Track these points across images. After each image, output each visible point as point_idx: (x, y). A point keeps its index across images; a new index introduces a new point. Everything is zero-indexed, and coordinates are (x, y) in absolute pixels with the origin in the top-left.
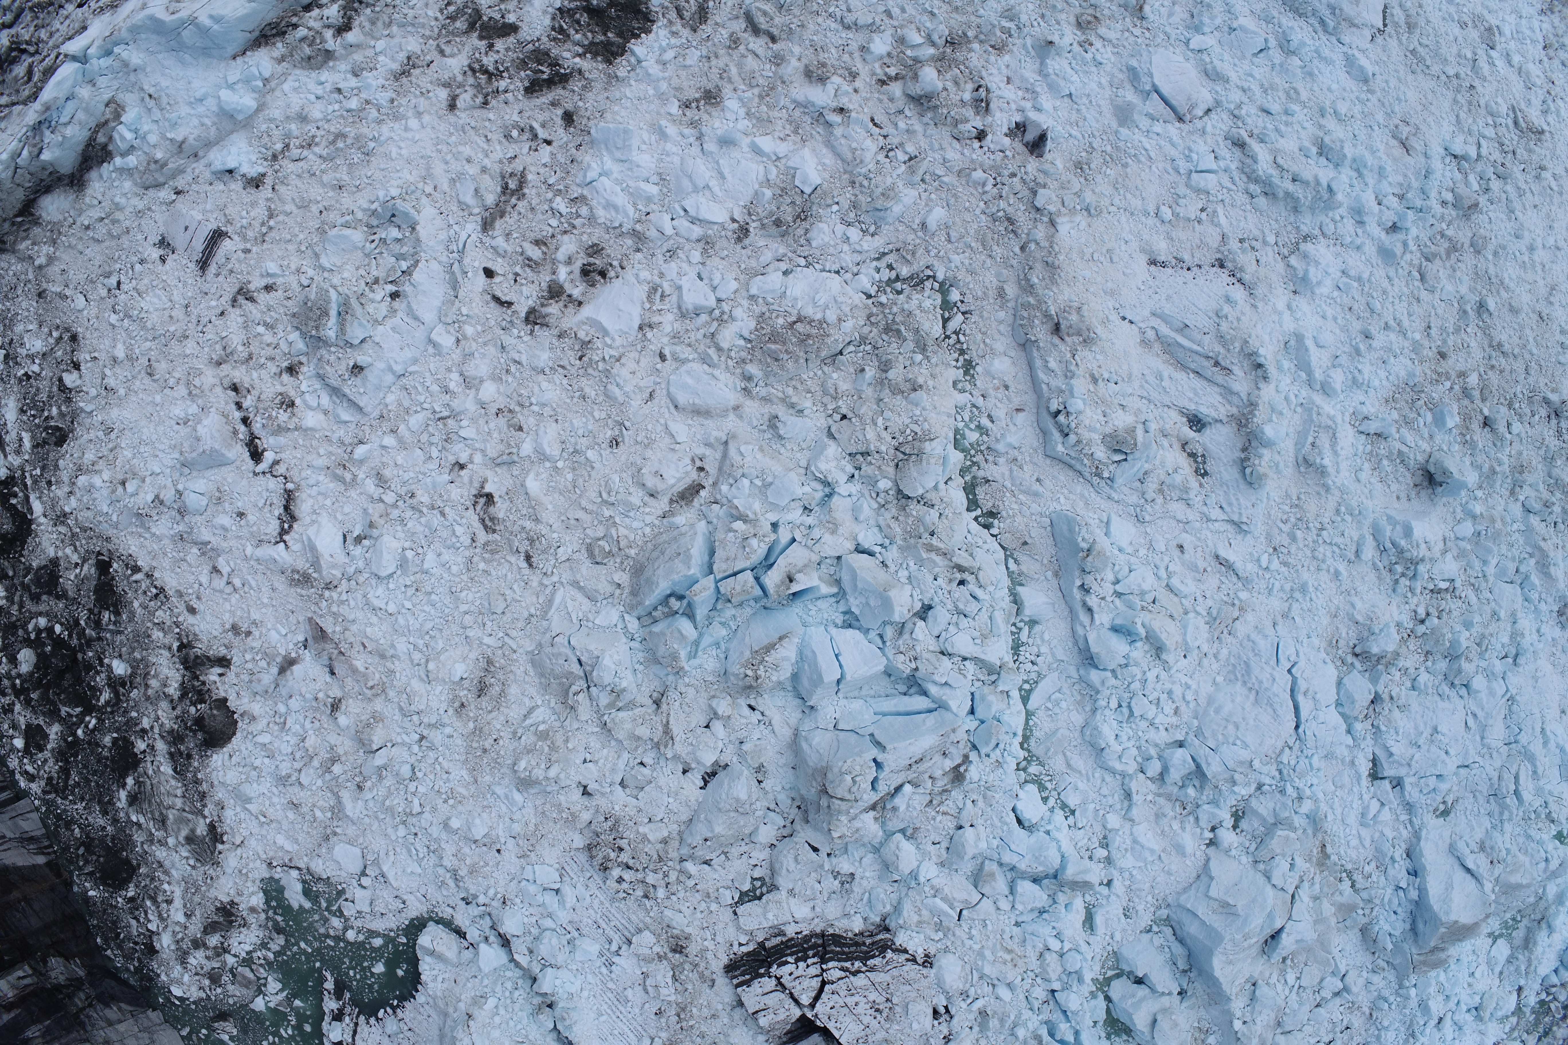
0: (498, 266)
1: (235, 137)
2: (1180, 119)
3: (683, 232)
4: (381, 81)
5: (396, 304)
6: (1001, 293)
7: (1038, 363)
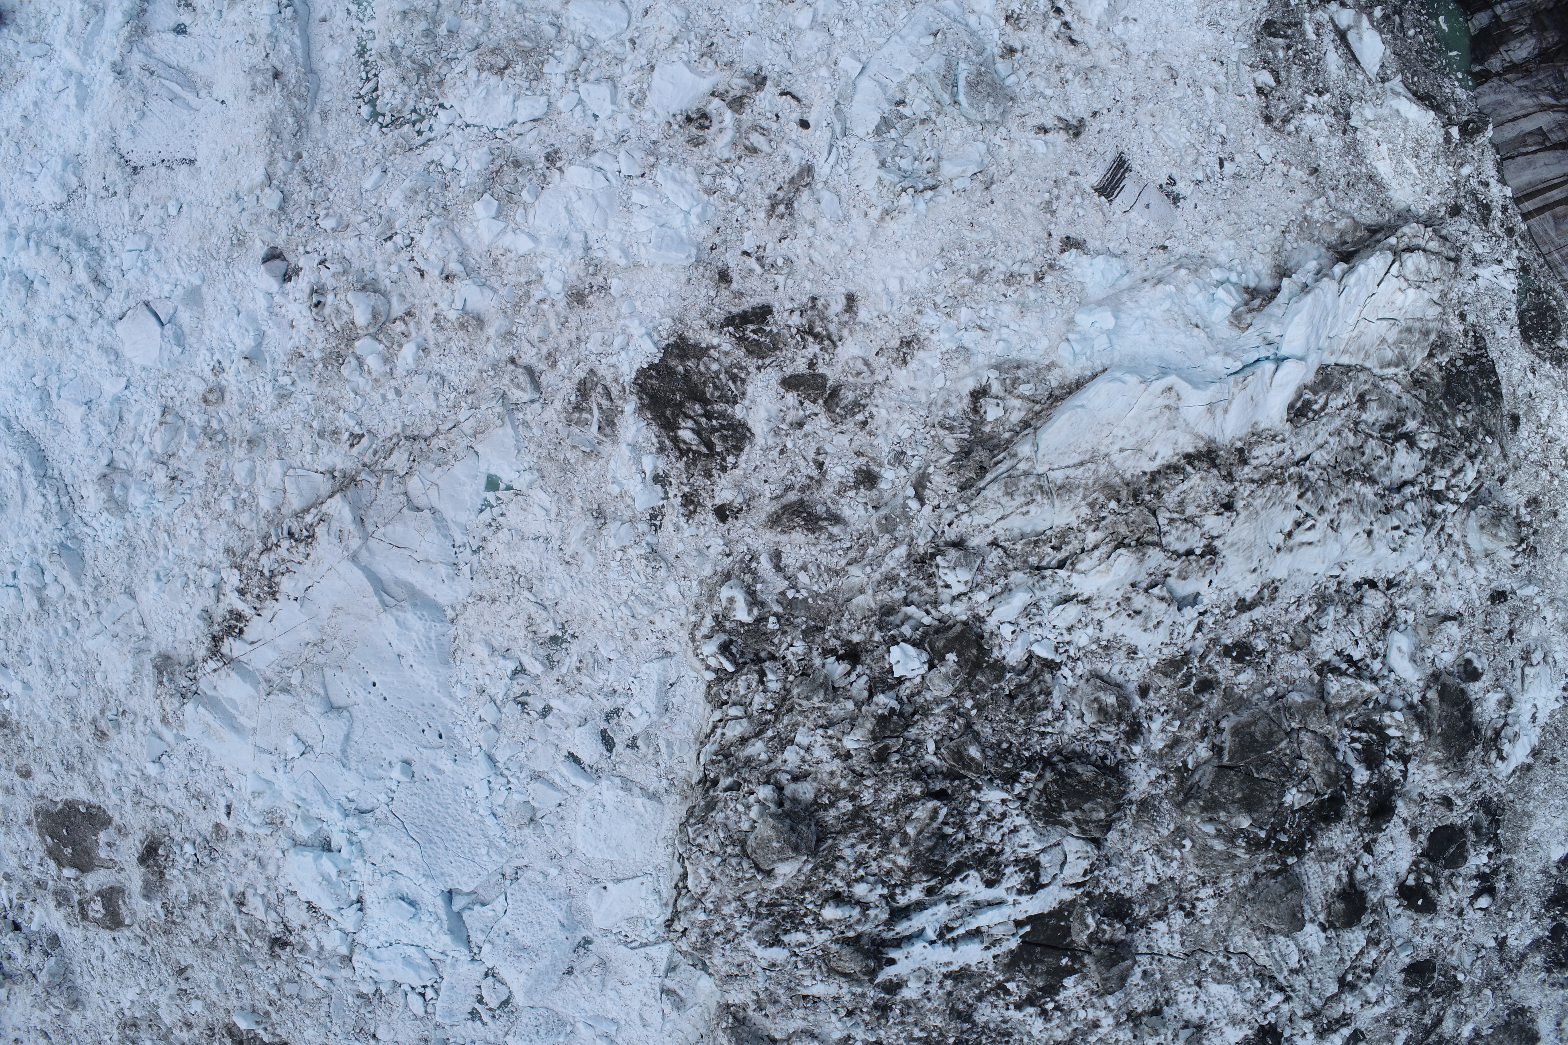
0: (795, 131)
1: (1101, 295)
2: (147, 304)
3: (610, 159)
4: (934, 337)
5: (899, 96)
6: (324, 115)
7: (299, 52)
